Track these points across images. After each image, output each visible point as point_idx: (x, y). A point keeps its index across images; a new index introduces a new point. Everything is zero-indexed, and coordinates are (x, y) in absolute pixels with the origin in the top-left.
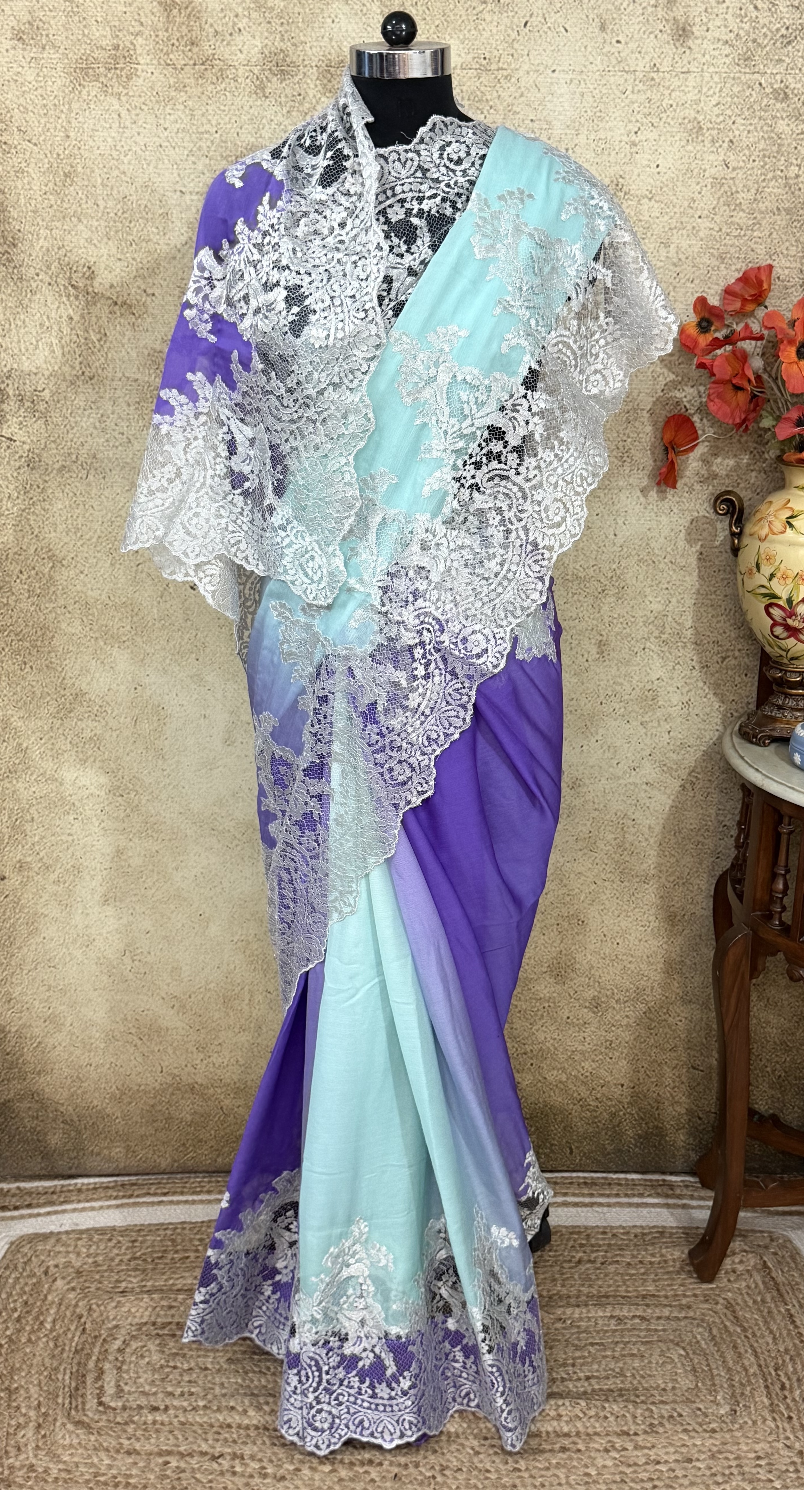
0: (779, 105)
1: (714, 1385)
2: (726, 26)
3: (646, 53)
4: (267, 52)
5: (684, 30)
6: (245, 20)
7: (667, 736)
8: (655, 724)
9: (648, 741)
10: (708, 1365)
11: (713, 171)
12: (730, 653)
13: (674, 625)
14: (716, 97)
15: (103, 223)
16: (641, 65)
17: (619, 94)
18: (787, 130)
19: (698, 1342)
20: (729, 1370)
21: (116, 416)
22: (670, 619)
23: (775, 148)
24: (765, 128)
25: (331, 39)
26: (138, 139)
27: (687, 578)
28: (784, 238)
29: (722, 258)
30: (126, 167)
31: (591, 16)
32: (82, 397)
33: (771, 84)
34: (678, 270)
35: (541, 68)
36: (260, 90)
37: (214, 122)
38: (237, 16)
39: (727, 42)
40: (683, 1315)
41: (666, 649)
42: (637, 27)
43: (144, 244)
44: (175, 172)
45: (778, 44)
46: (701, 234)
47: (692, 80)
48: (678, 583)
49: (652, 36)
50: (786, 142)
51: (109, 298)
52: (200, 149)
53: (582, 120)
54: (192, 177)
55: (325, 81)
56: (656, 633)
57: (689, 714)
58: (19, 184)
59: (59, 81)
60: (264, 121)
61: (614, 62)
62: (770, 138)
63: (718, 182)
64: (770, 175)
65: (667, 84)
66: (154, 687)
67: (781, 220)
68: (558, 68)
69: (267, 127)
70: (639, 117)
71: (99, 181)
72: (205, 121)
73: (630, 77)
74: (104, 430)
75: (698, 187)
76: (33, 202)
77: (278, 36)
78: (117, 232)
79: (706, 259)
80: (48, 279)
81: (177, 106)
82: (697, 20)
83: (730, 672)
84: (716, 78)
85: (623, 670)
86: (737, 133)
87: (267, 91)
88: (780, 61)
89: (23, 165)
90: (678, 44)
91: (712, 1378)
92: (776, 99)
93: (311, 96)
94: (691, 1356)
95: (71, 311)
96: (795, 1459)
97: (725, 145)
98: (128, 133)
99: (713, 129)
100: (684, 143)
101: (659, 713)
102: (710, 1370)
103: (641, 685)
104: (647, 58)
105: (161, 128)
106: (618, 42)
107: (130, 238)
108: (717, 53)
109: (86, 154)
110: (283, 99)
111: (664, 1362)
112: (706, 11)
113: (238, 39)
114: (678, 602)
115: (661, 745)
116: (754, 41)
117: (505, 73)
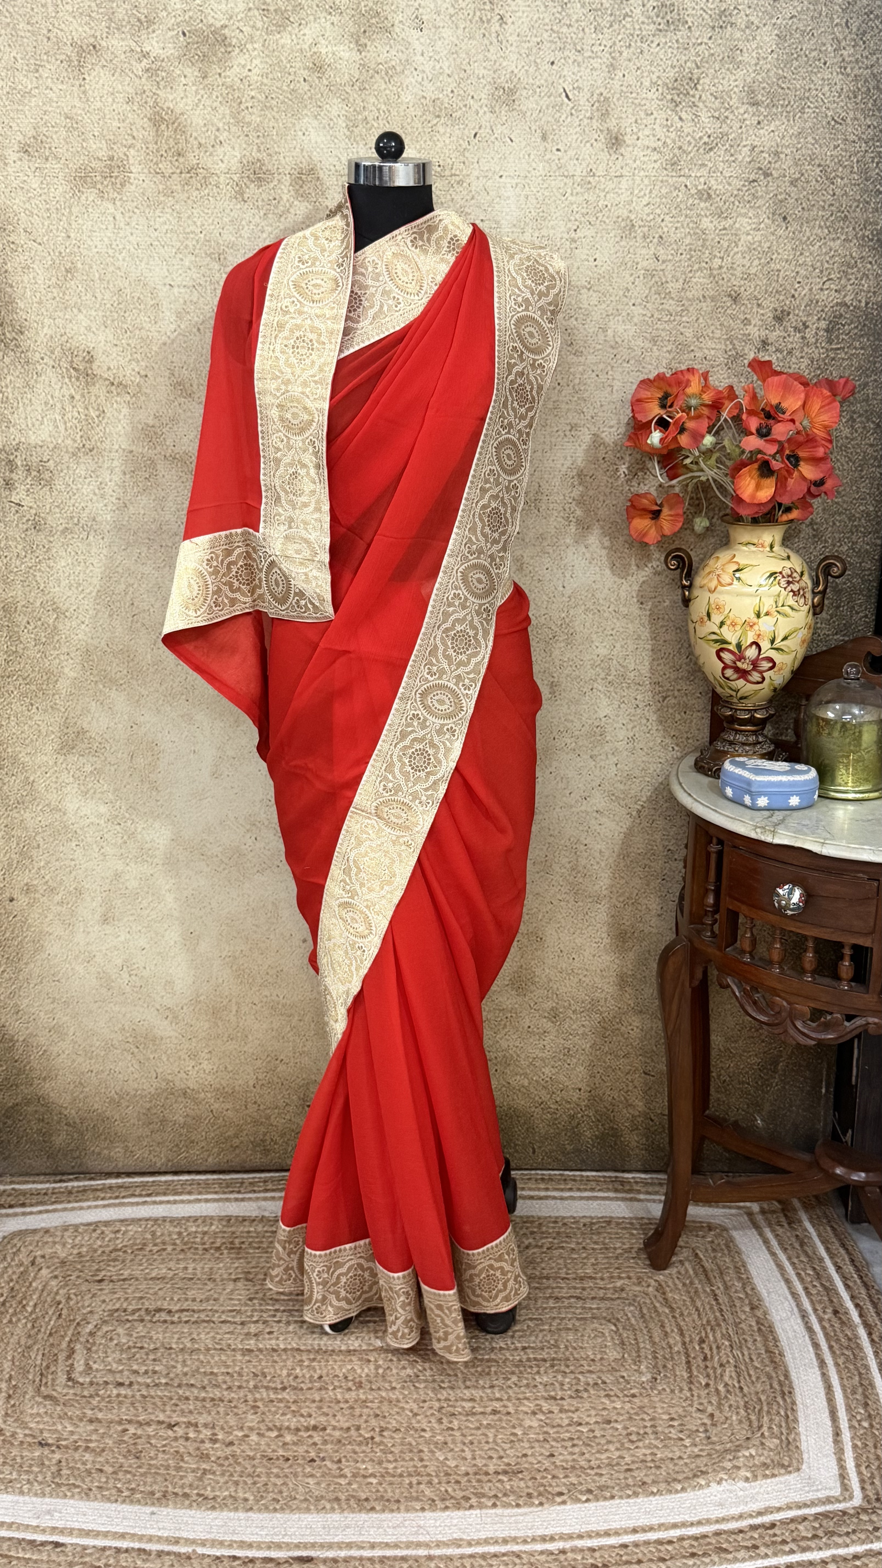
0: (702, 205)
1: (639, 1356)
2: (654, 136)
3: (584, 159)
4: (245, 162)
5: (616, 139)
6: (226, 134)
7: (614, 768)
8: (603, 757)
9: (597, 772)
10: (636, 1339)
11: (645, 263)
12: (670, 693)
13: (618, 667)
14: (646, 198)
15: (100, 314)
16: (579, 170)
17: (560, 197)
18: (711, 226)
19: (628, 1319)
20: (654, 1343)
21: (113, 483)
22: (615, 662)
23: (700, 243)
24: (691, 225)
25: (302, 150)
26: (131, 238)
27: (630, 625)
28: (710, 323)
29: (654, 341)
30: (121, 263)
31: (533, 128)
32: (83, 466)
33: (696, 186)
34: (615, 352)
35: (490, 174)
36: (240, 195)
37: (199, 223)
38: (218, 130)
39: (655, 149)
40: (617, 1295)
41: (612, 689)
42: (575, 137)
43: (137, 332)
44: (165, 268)
45: (701, 150)
46: (635, 320)
47: (624, 184)
48: (621, 630)
49: (588, 145)
50: (710, 237)
51: (106, 379)
52: (186, 247)
53: (527, 220)
54: (180, 272)
55: (297, 187)
56: (603, 675)
57: (634, 748)
58: (26, 279)
59: (60, 188)
60: (244, 223)
61: (555, 167)
62: (695, 234)
63: (650, 274)
64: (696, 267)
65: (602, 187)
66: (148, 725)
67: (706, 306)
68: (505, 174)
69: (246, 228)
70: (577, 216)
71: (97, 275)
72: (190, 222)
73: (569, 182)
74: (103, 496)
75: (632, 279)
76: (38, 295)
77: (255, 147)
78: (113, 321)
79: (639, 342)
80: (52, 363)
81: (167, 210)
82: (628, 130)
83: (671, 711)
84: (646, 181)
85: (573, 707)
86: (666, 230)
87: (246, 196)
88: (703, 165)
89: (30, 261)
90: (611, 152)
91: (638, 1351)
92: (700, 199)
93: (285, 199)
94: (621, 1331)
95: (72, 391)
96: (706, 1421)
97: (656, 240)
98: (122, 234)
99: (644, 226)
100: (618, 239)
101: (607, 748)
102: (637, 1343)
103: (590, 722)
104: (584, 165)
105: (152, 229)
106: (558, 150)
107: (125, 326)
108: (646, 159)
109: (85, 252)
110: (260, 203)
111: (596, 1336)
112: (636, 122)
113: (220, 150)
114: (622, 647)
115: (609, 776)
116: (680, 148)
117: (458, 178)
